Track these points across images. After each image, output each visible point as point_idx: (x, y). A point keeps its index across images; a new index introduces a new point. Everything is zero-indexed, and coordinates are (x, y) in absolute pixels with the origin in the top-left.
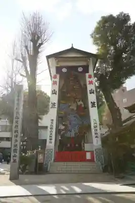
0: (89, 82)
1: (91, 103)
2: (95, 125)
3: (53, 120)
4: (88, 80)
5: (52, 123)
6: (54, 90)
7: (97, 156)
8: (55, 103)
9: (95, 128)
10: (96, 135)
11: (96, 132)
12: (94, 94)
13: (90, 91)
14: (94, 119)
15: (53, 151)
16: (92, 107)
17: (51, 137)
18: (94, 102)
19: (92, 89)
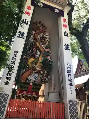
0: (64, 24)
1: (65, 44)
2: (69, 69)
3: (17, 52)
5: (15, 55)
7: (71, 111)
8: (23, 33)
9: (69, 74)
10: (69, 82)
11: (70, 78)
12: (68, 37)
13: (64, 33)
14: (68, 63)
15: (8, 97)
16: (66, 49)
17: (9, 75)
18: (68, 44)
19: (66, 32)
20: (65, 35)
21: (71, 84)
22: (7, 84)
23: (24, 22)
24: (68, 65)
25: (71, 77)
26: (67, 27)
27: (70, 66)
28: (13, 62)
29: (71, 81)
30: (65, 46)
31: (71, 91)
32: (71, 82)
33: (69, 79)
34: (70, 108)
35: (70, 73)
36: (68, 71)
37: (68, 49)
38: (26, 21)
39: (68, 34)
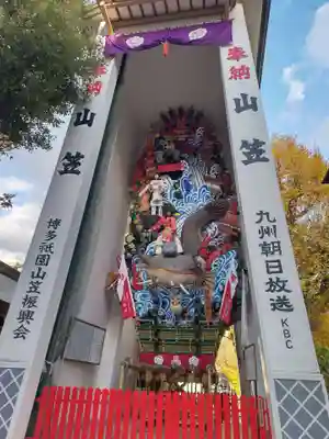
0: (233, 70)
1: (245, 144)
2: (269, 239)
4: (227, 64)
5: (51, 235)
6: (87, 111)
8: (79, 156)
9: (270, 258)
10: (275, 295)
11: (274, 277)
12: (255, 109)
13: (237, 101)
14: (261, 213)
16: (246, 163)
17: (30, 301)
18: (256, 141)
19: (244, 96)
20: (239, 110)
21: (281, 304)
22: (20, 334)
23: (82, 119)
24: (265, 223)
25: (281, 272)
26: (248, 73)
27: (270, 225)
28: (44, 256)
29: (282, 289)
30: (244, 150)
31: (287, 334)
32: (282, 294)
33: (271, 282)
34: (283, 418)
35: (273, 253)
36: (264, 246)
37: (258, 159)
38: (89, 115)
39: (254, 99)
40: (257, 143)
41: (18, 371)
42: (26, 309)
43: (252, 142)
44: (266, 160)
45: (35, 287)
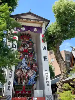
0: (42, 40)
1: (44, 57)
2: (47, 75)
3: (12, 70)
5: (11, 72)
9: (47, 78)
10: (47, 84)
11: (47, 81)
12: (46, 50)
13: (43, 47)
14: (46, 70)
15: (10, 97)
16: (44, 60)
17: (9, 84)
18: (46, 56)
19: (44, 46)
20: (43, 49)
21: (48, 85)
22: (9, 90)
23: (13, 46)
24: (46, 72)
27: (47, 73)
28: (10, 76)
29: (48, 82)
30: (44, 58)
31: (48, 89)
32: (48, 83)
33: (47, 82)
34: (47, 99)
36: (46, 76)
37: (46, 60)
38: (15, 46)
39: (46, 47)
40: (46, 57)
41: (10, 95)
42: (9, 85)
43: (45, 56)
44: (47, 60)
45: (10, 82)
